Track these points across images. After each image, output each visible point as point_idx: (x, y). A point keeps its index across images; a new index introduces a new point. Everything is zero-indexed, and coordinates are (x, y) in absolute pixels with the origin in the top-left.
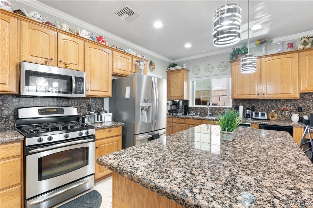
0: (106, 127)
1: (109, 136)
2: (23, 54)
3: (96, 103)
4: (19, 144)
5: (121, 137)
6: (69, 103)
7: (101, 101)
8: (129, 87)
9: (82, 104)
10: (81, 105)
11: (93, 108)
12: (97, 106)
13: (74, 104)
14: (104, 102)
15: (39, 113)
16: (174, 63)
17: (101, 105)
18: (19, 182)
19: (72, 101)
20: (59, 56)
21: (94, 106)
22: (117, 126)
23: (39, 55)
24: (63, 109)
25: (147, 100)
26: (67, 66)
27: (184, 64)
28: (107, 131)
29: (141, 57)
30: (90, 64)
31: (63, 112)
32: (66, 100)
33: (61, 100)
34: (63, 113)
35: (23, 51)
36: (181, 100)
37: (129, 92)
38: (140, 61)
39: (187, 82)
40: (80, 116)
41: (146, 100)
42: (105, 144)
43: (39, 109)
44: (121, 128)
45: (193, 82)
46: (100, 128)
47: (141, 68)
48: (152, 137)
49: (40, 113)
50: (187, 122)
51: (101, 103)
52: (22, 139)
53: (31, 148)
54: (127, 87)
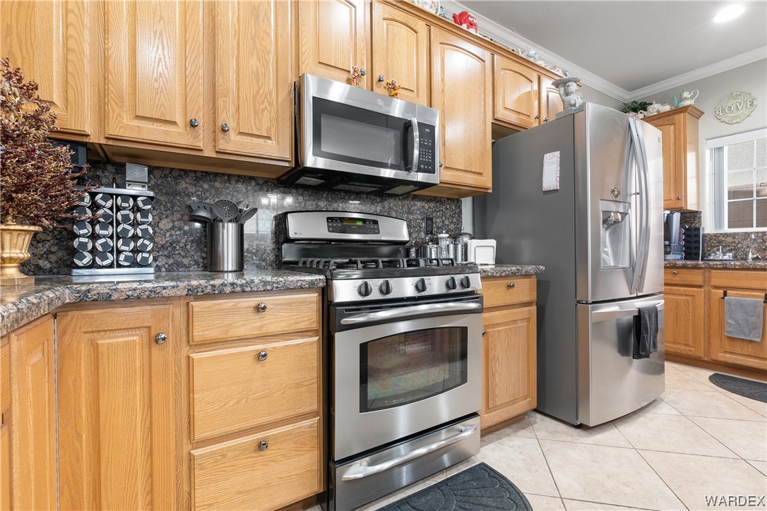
0: (504, 274)
1: (508, 302)
2: (302, 58)
3: (444, 214)
4: (314, 297)
5: (534, 308)
6: (384, 208)
7: (454, 207)
8: (557, 154)
9: (412, 214)
10: (411, 217)
11: (437, 228)
12: (447, 223)
13: (396, 211)
14: (461, 210)
15: (329, 227)
16: (635, 102)
17: (454, 220)
18: (315, 407)
19: (392, 205)
20: (376, 67)
21: (438, 220)
22: (527, 275)
23: (335, 62)
24: (376, 222)
25: (619, 193)
26: (396, 92)
27: (686, 94)
28: (504, 288)
29: (560, 73)
30: (443, 90)
31: (378, 229)
32: (378, 201)
33: (369, 200)
34: (379, 233)
35: (303, 49)
36: (677, 211)
37: (559, 168)
38: (567, 82)
39: (694, 153)
40: (412, 246)
41: (616, 193)
42: (498, 324)
43: (328, 218)
44: (534, 279)
45: (720, 149)
46: (490, 274)
47: (573, 102)
48: (636, 314)
49: (331, 229)
50: (715, 282)
51: (455, 213)
52: (321, 285)
53: (346, 310)
54: (547, 156)
